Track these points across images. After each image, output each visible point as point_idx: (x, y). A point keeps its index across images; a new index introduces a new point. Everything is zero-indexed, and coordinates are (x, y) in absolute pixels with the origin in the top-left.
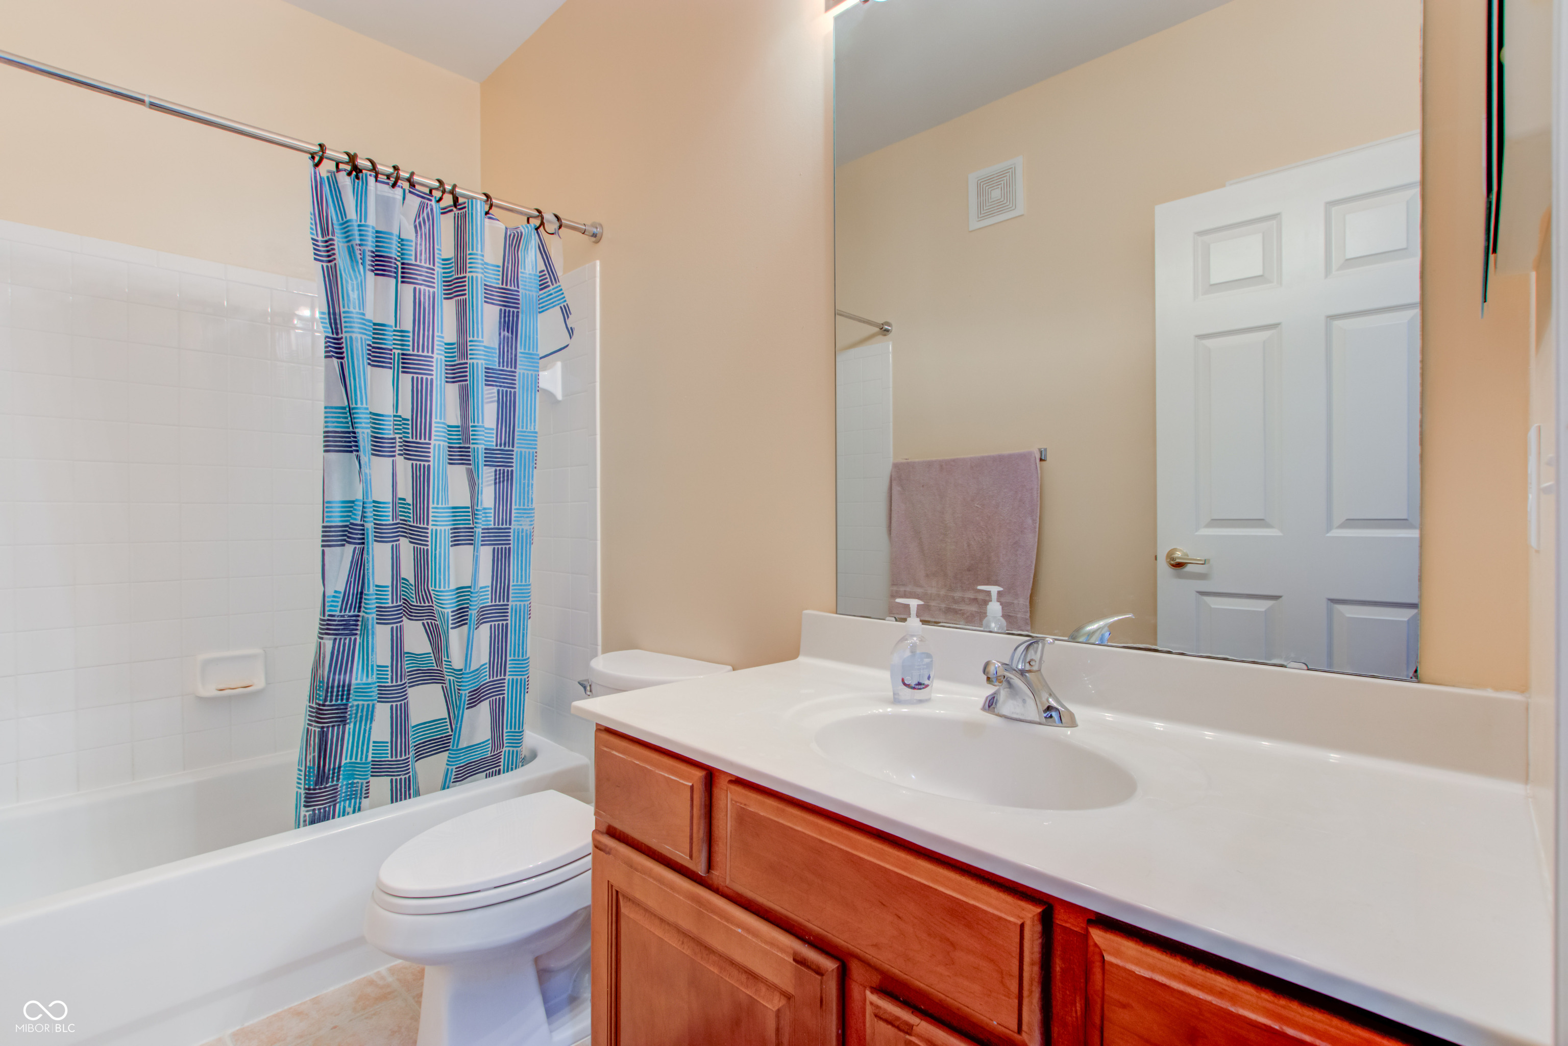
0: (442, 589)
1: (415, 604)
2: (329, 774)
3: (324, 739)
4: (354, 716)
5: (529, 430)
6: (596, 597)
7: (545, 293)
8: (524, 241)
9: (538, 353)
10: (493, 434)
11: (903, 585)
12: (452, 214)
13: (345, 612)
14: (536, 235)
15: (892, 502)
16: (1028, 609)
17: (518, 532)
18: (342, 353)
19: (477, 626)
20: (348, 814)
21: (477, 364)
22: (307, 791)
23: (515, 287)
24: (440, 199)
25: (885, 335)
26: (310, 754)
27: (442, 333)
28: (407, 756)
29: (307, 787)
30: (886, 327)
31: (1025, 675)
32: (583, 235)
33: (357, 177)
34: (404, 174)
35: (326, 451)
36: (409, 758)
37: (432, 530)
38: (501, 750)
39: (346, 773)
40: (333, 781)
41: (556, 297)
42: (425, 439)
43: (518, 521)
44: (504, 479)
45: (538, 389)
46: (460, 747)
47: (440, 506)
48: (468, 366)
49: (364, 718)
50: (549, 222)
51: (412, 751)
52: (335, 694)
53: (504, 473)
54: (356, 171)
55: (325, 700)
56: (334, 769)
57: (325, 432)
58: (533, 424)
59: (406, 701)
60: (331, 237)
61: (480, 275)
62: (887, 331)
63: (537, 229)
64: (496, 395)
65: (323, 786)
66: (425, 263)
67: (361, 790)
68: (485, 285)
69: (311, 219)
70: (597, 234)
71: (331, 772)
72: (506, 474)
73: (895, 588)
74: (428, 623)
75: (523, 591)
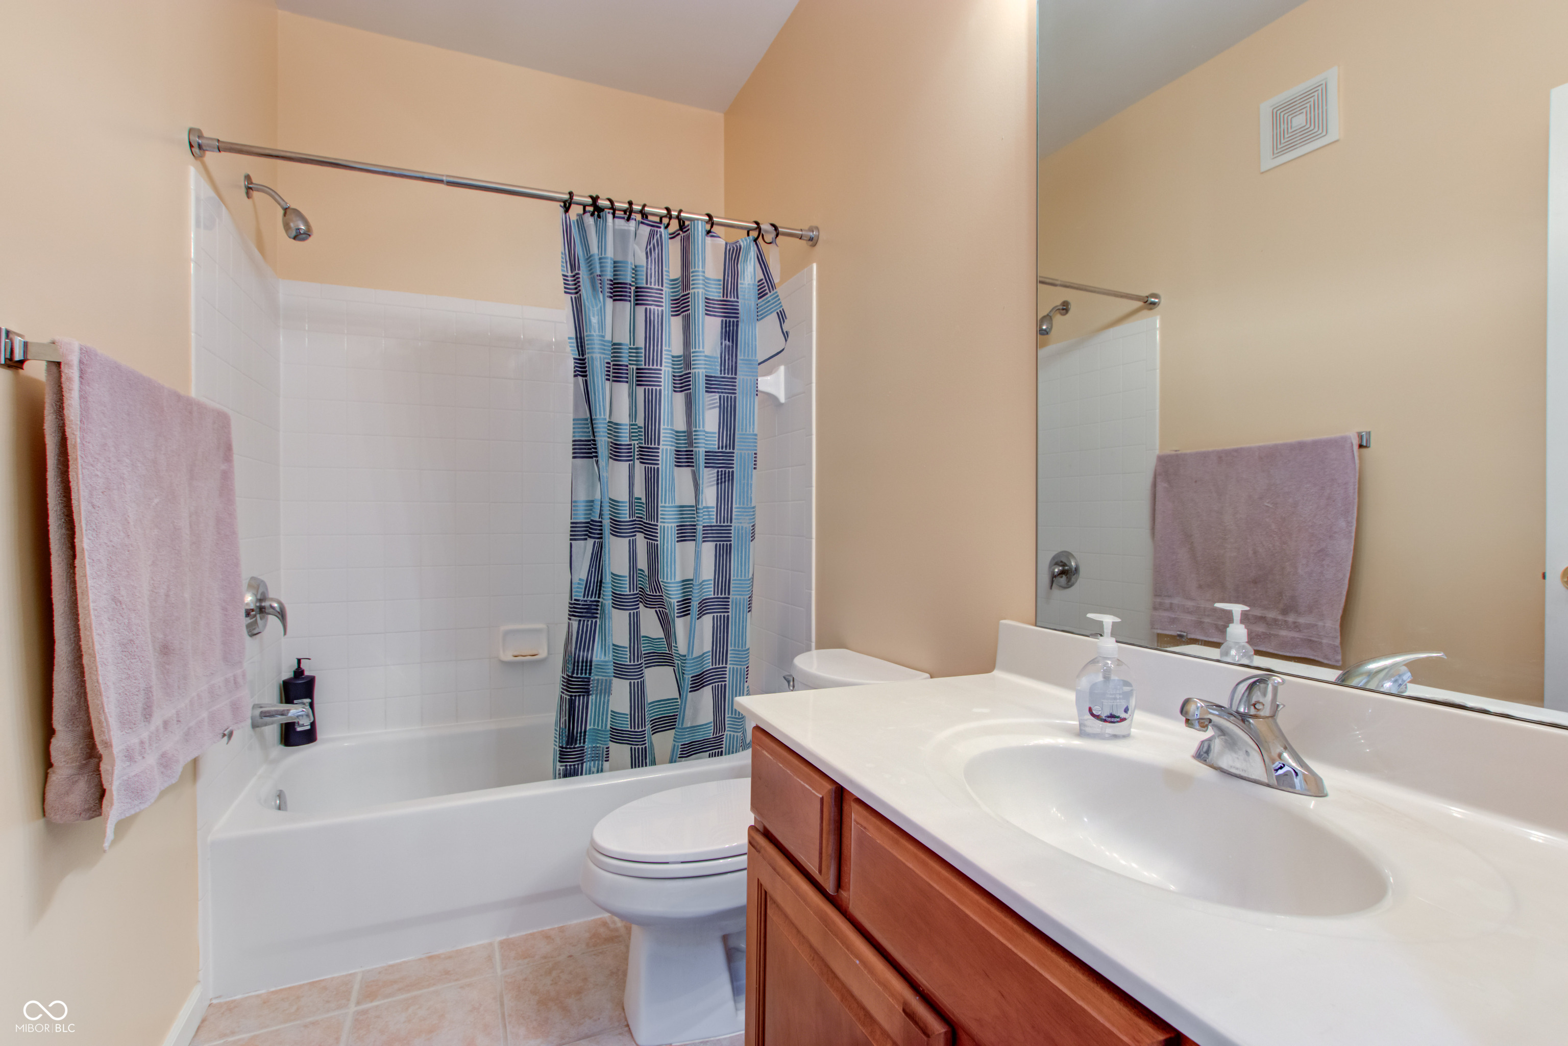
0: (669, 581)
1: (649, 593)
2: (577, 737)
3: (573, 705)
4: (595, 688)
5: (748, 432)
6: (810, 594)
7: (763, 301)
8: (743, 253)
9: (756, 359)
10: (715, 437)
11: (1169, 596)
12: (679, 237)
13: (587, 597)
14: (755, 246)
15: (1156, 500)
16: (1339, 634)
17: (738, 530)
18: (586, 372)
19: (699, 616)
20: (593, 773)
21: (699, 373)
22: (561, 749)
23: (734, 298)
24: (668, 225)
25: (1151, 309)
26: (563, 718)
27: (669, 347)
28: (644, 729)
29: (561, 745)
30: (1153, 300)
31: (1248, 721)
32: (800, 240)
33: (599, 217)
34: (636, 207)
35: (574, 457)
36: (645, 730)
37: (661, 526)
38: (723, 733)
39: (590, 737)
40: (580, 743)
41: (773, 303)
42: (655, 445)
43: (738, 519)
44: (725, 479)
45: (757, 393)
46: (684, 726)
47: (667, 505)
48: (691, 375)
49: (603, 691)
50: (767, 232)
51: (648, 725)
52: (580, 668)
53: (725, 474)
54: (598, 211)
55: (573, 673)
56: (581, 733)
57: (574, 441)
58: (752, 426)
59: (642, 679)
60: (577, 271)
61: (701, 291)
62: (1154, 304)
63: (755, 240)
64: (718, 401)
65: (572, 746)
66: (655, 285)
67: (603, 754)
68: (706, 298)
69: (562, 258)
70: (813, 238)
71: (579, 735)
72: (727, 475)
73: (1158, 600)
74: (659, 611)
75: (743, 586)
